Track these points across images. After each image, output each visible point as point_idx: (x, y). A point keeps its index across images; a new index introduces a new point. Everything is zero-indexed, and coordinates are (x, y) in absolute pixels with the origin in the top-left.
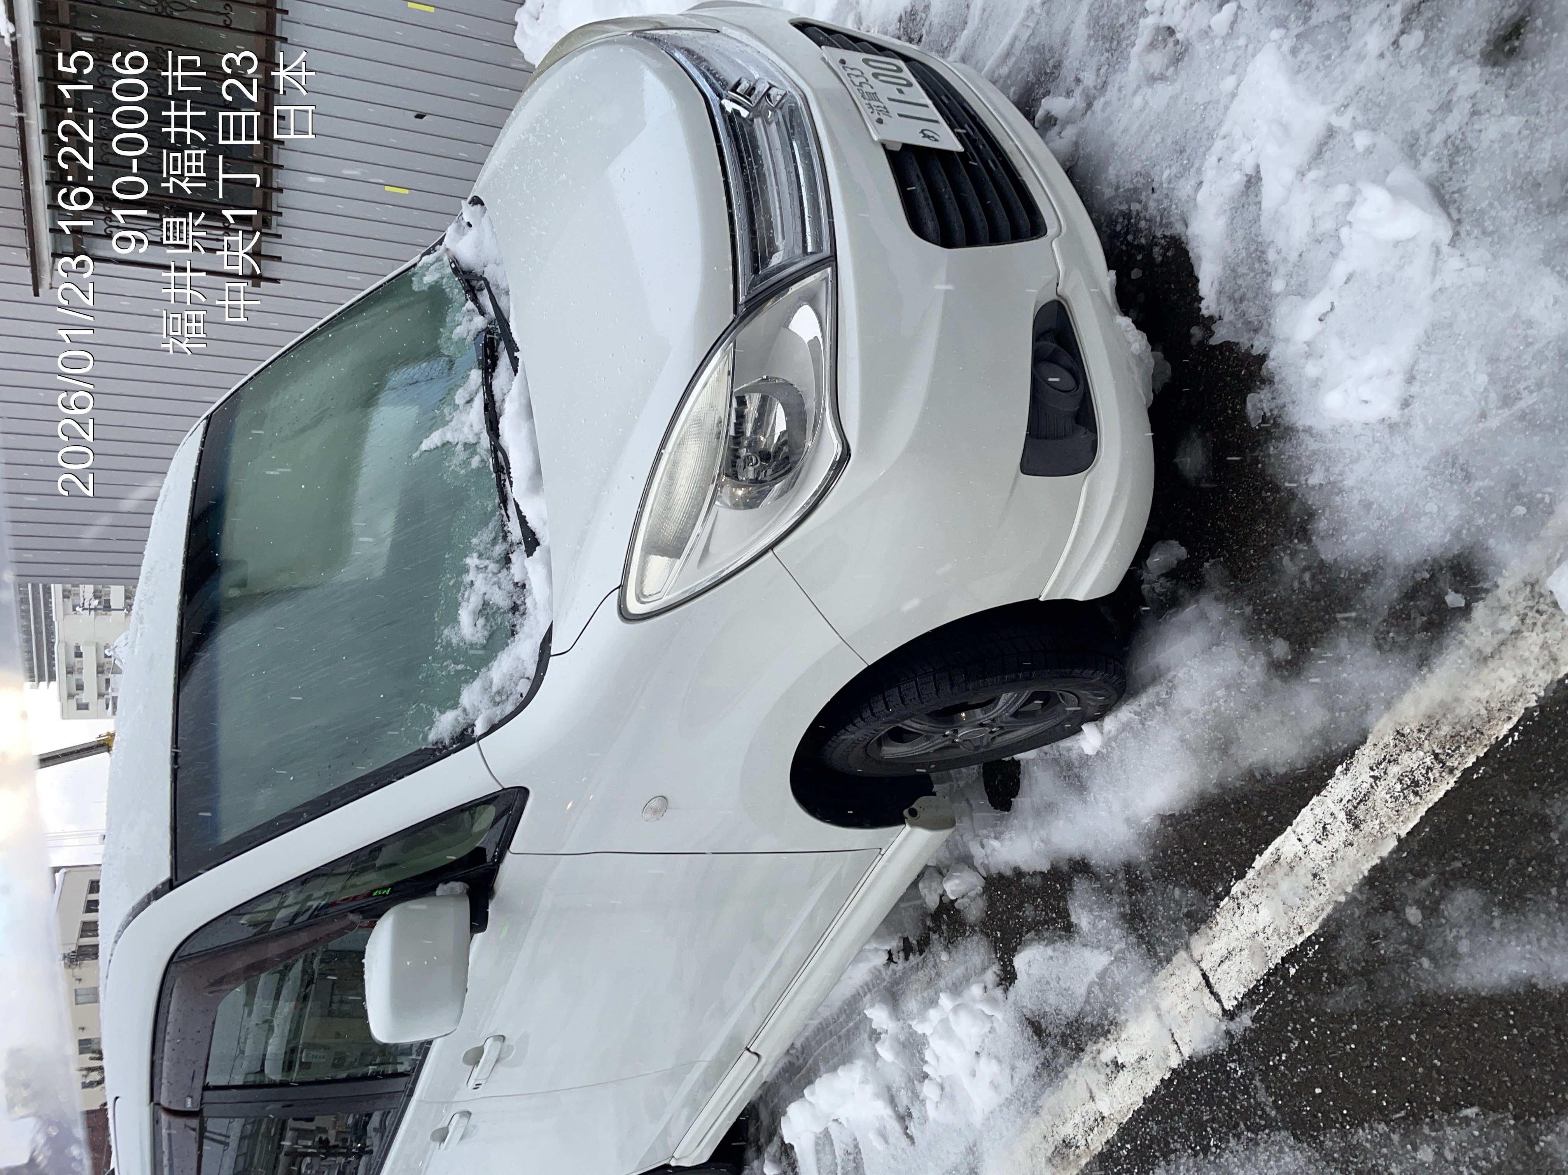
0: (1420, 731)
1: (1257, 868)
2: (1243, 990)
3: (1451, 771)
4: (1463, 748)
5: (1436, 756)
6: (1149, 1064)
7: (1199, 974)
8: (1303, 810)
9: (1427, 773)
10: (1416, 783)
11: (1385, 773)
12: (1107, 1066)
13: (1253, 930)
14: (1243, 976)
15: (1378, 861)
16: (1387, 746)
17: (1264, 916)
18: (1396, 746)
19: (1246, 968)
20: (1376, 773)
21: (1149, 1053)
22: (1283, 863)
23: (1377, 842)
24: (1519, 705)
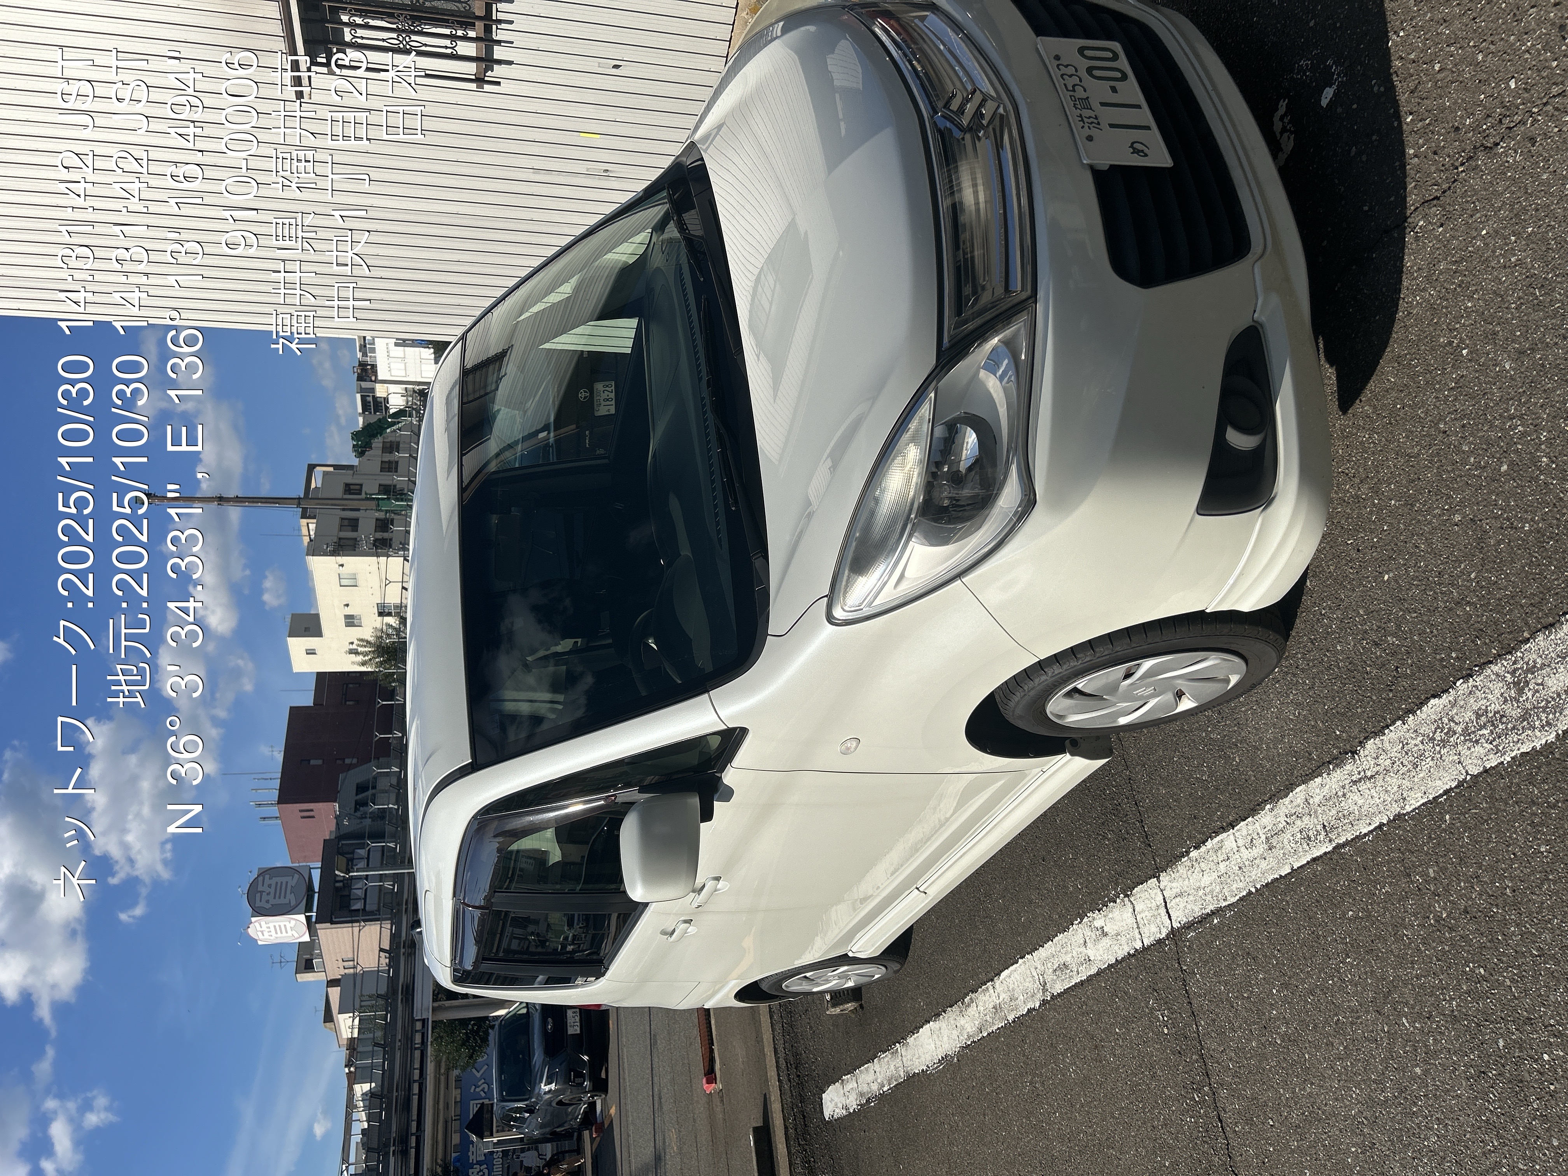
0: (1319, 805)
1: (1208, 847)
2: (1185, 920)
4: (1339, 830)
7: (1162, 898)
9: (1317, 835)
10: (1309, 839)
11: (1294, 823)
12: (1097, 930)
13: (1198, 885)
14: (1186, 911)
15: (1278, 877)
16: (1299, 806)
17: (1206, 880)
18: (1303, 808)
19: (1189, 907)
20: (1288, 820)
21: (1123, 933)
22: (1223, 851)
23: (1280, 864)
24: (1377, 818)
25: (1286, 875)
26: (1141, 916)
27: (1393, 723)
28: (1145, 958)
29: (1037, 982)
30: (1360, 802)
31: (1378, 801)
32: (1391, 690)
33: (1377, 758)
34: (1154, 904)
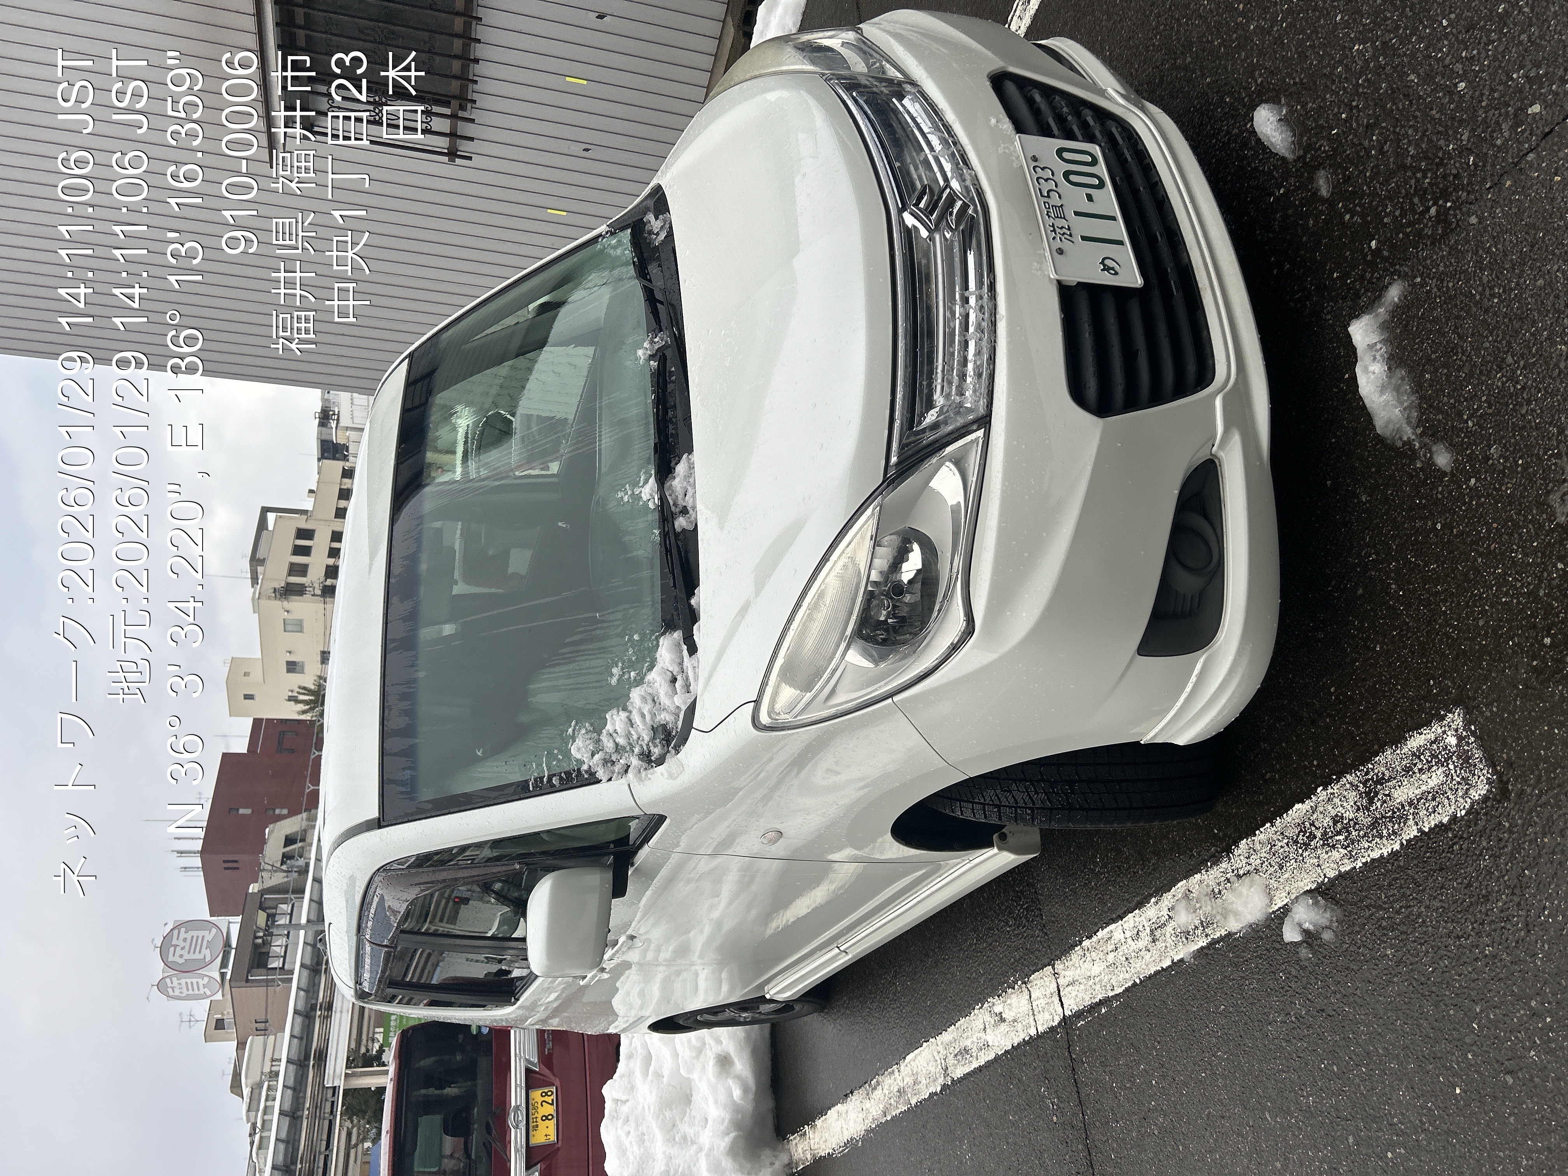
1: (1099, 937)
2: (1076, 1008)
3: (1207, 936)
4: (1215, 926)
5: (1202, 922)
6: (1019, 1026)
7: (1056, 986)
8: (1130, 915)
9: (1195, 930)
10: (1188, 933)
12: (996, 1015)
13: (1089, 974)
14: (1078, 1000)
15: (1160, 969)
17: (1097, 969)
19: (1080, 995)
20: (1170, 914)
21: (1020, 1020)
22: (1112, 942)
23: (1162, 957)
25: (1167, 968)
26: (1036, 1003)
27: (1263, 824)
28: (1038, 1046)
29: (940, 1066)
33: (1248, 858)
34: (1048, 992)
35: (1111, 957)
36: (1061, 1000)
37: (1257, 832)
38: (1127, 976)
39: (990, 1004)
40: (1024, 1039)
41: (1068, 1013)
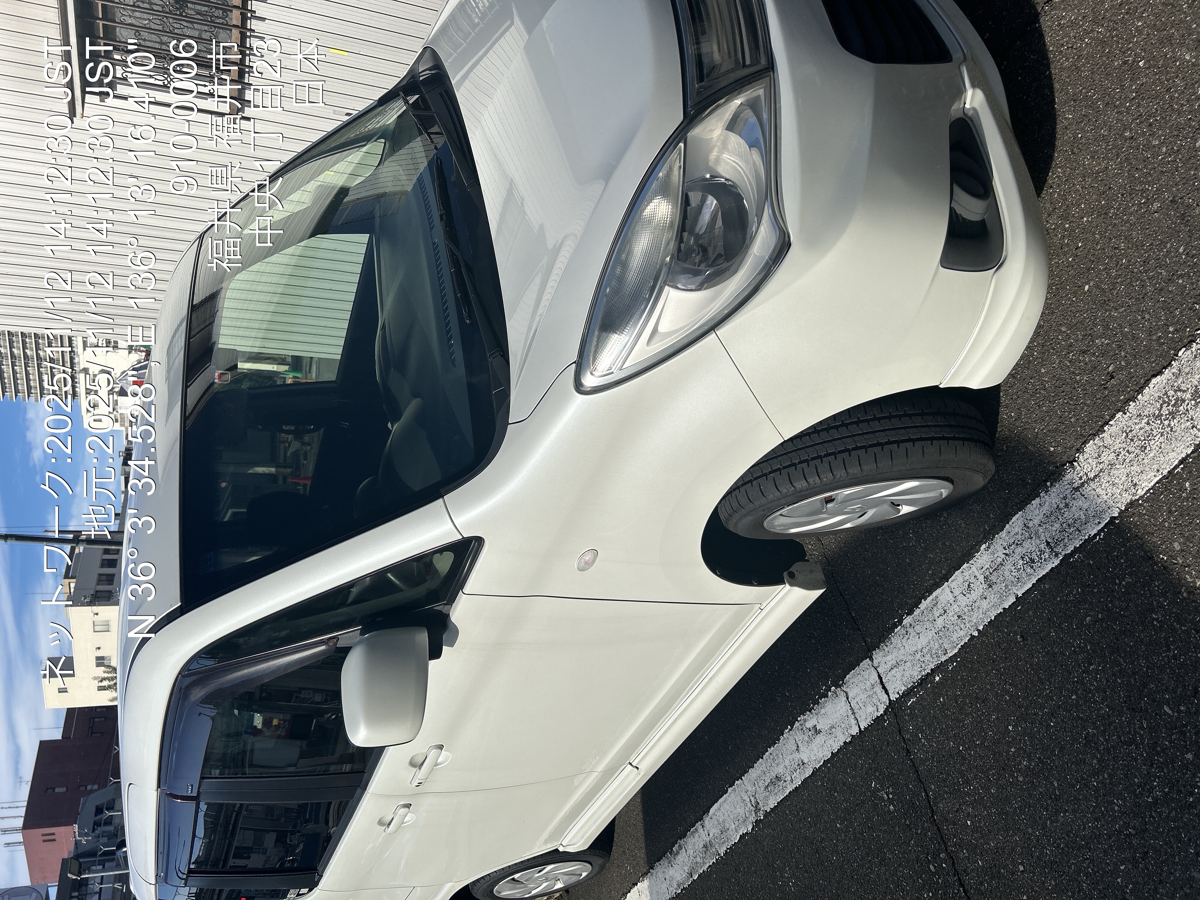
0: (1040, 525)
1: (922, 608)
2: (904, 688)
3: (1057, 555)
4: (1066, 541)
5: (1048, 543)
6: (838, 732)
7: (876, 675)
8: (957, 573)
9: (1041, 555)
10: (1032, 561)
11: (1013, 552)
12: (810, 731)
13: (914, 650)
14: (904, 679)
15: (1002, 611)
16: (1017, 534)
17: (923, 641)
18: (1022, 534)
19: (907, 674)
20: (1007, 552)
21: (838, 724)
22: (939, 606)
23: (1002, 598)
24: (1107, 514)
25: (1010, 606)
26: (856, 700)
27: (1113, 417)
28: (863, 742)
29: (749, 805)
30: (1085, 506)
31: (1105, 497)
32: (1105, 388)
33: (1099, 456)
34: (869, 684)
35: (940, 622)
36: (884, 687)
37: (1105, 428)
38: (962, 633)
39: (802, 722)
40: (845, 743)
41: (894, 697)
